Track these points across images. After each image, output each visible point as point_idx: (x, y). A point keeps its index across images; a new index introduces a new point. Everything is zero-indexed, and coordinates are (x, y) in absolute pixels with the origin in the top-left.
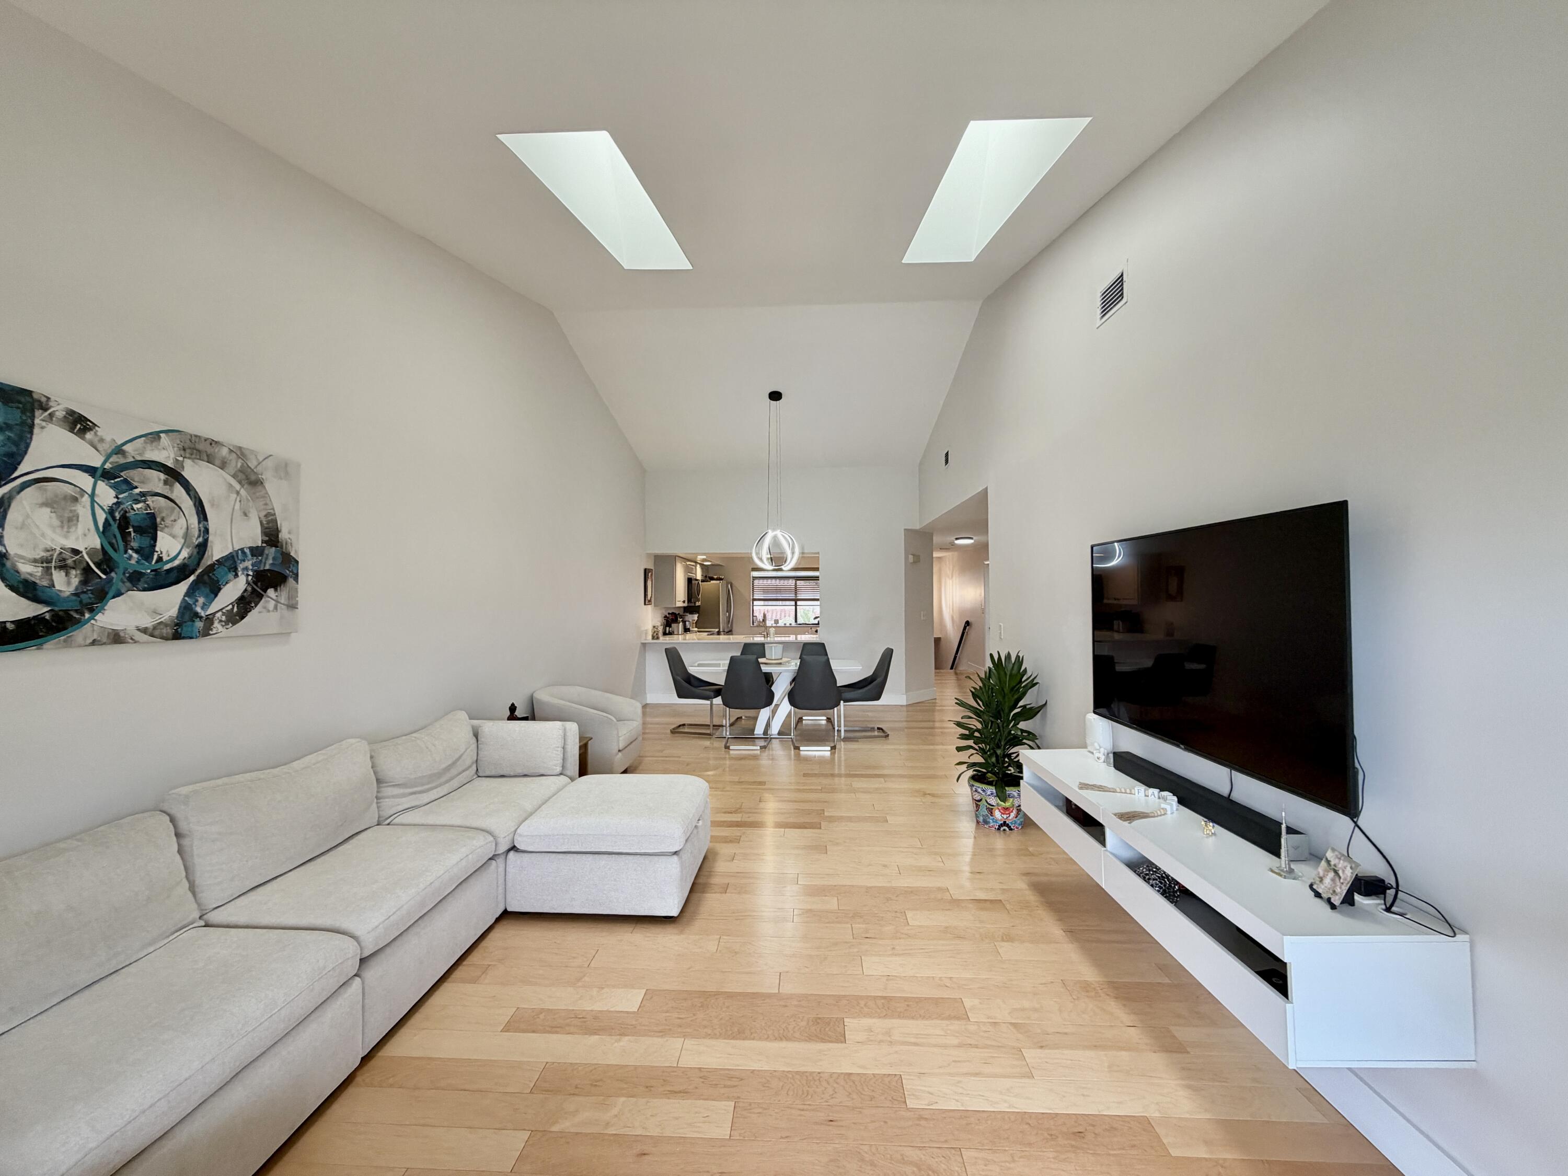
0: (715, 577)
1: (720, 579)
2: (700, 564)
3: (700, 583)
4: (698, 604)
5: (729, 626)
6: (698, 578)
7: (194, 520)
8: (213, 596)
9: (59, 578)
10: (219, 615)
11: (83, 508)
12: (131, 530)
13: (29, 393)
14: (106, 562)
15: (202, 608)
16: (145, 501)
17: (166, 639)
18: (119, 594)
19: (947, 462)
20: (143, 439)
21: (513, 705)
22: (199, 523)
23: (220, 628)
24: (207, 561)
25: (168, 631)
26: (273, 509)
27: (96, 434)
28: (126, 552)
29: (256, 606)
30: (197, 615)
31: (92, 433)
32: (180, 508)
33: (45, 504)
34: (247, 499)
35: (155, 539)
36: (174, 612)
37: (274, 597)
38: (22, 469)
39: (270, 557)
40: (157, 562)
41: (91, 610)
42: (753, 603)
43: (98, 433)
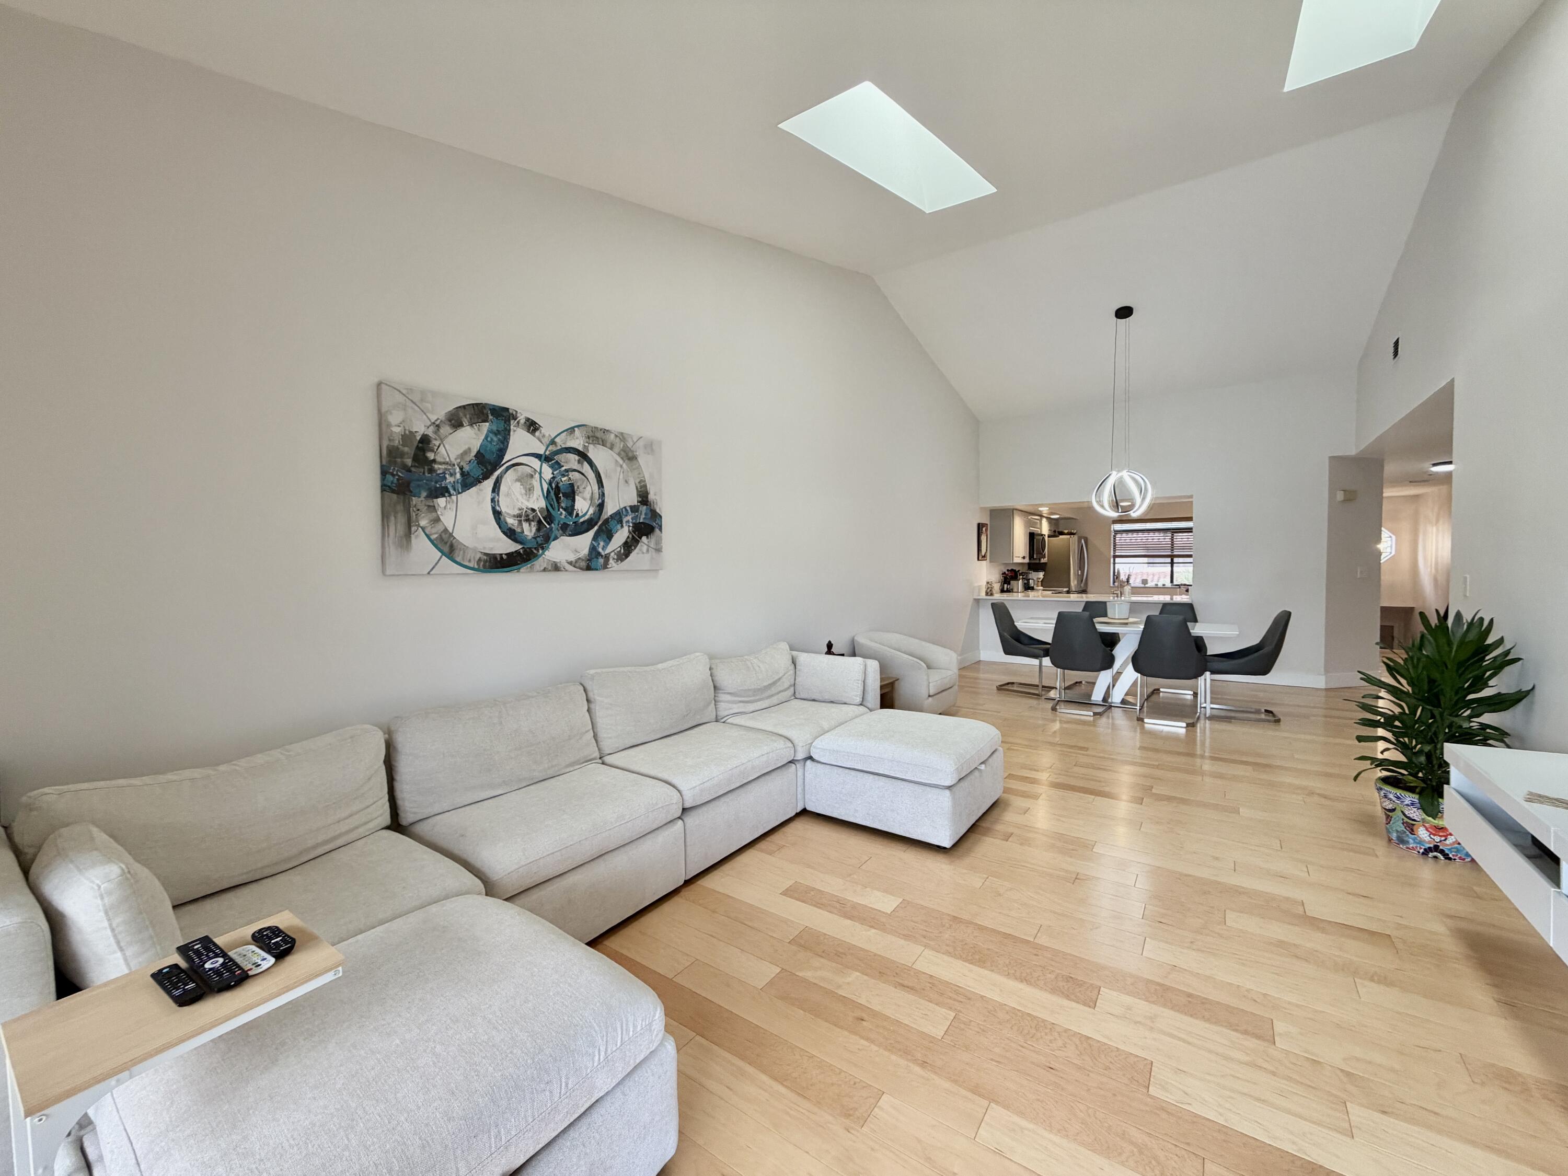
0: (1066, 531)
1: (1071, 534)
2: (1047, 518)
3: (1046, 538)
4: (1043, 561)
5: (1082, 585)
6: (1043, 533)
7: (596, 487)
8: (608, 540)
9: (525, 525)
10: (612, 554)
11: (536, 482)
12: (561, 495)
13: (507, 409)
14: (549, 518)
15: (603, 549)
16: (568, 476)
17: (581, 569)
18: (556, 538)
19: (1396, 353)
20: (565, 433)
21: (830, 642)
22: (599, 489)
23: (614, 564)
24: (605, 516)
25: (583, 564)
26: (644, 477)
27: (541, 432)
28: (559, 510)
29: (635, 549)
30: (599, 554)
31: (539, 431)
32: (587, 479)
33: (518, 480)
34: (628, 471)
35: (574, 500)
36: (585, 551)
37: (647, 543)
38: (506, 458)
39: (643, 513)
40: (576, 517)
41: (543, 548)
42: (1114, 560)
43: (542, 432)
